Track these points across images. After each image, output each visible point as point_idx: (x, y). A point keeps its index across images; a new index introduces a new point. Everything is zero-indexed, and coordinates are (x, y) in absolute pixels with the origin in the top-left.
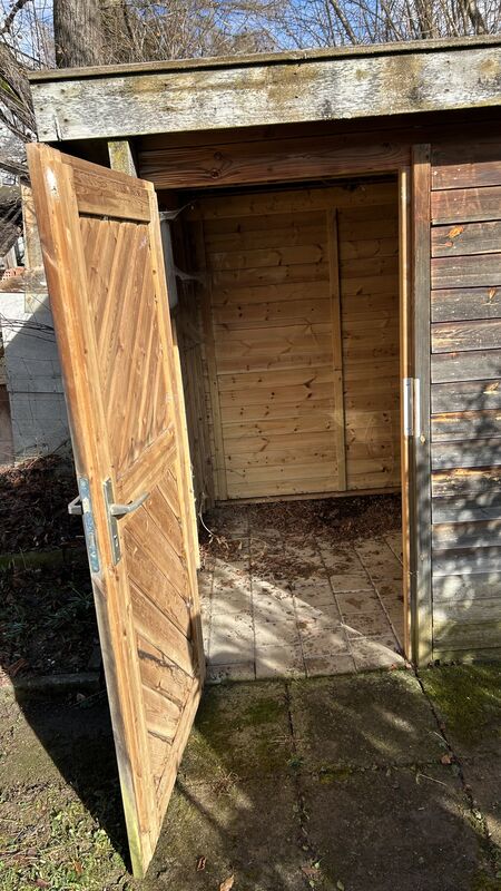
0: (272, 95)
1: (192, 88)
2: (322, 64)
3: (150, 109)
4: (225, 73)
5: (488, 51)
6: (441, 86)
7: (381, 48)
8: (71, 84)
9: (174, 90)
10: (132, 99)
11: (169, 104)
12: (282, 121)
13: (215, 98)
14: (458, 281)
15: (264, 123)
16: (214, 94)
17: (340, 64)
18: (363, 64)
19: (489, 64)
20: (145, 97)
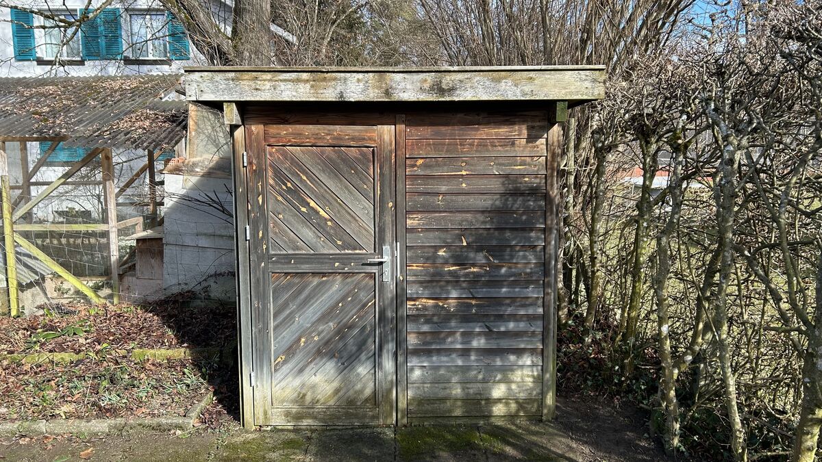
0: (312, 86)
1: (269, 80)
2: (339, 74)
3: (247, 88)
4: (288, 74)
5: (425, 74)
6: (402, 89)
7: (369, 69)
8: (206, 73)
9: (261, 80)
10: (238, 83)
11: (258, 87)
12: (317, 100)
13: (282, 86)
14: (422, 188)
15: (307, 100)
16: (281, 84)
17: (348, 75)
18: (360, 76)
19: (426, 80)
20: (245, 82)
